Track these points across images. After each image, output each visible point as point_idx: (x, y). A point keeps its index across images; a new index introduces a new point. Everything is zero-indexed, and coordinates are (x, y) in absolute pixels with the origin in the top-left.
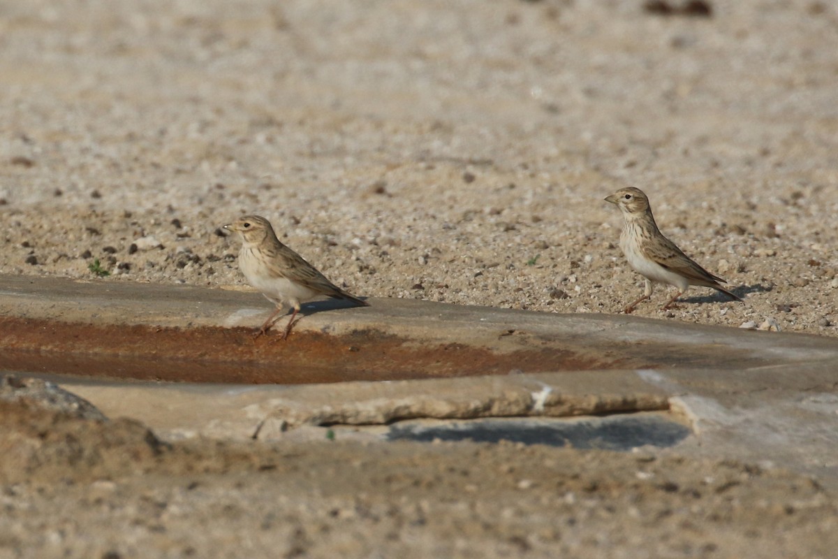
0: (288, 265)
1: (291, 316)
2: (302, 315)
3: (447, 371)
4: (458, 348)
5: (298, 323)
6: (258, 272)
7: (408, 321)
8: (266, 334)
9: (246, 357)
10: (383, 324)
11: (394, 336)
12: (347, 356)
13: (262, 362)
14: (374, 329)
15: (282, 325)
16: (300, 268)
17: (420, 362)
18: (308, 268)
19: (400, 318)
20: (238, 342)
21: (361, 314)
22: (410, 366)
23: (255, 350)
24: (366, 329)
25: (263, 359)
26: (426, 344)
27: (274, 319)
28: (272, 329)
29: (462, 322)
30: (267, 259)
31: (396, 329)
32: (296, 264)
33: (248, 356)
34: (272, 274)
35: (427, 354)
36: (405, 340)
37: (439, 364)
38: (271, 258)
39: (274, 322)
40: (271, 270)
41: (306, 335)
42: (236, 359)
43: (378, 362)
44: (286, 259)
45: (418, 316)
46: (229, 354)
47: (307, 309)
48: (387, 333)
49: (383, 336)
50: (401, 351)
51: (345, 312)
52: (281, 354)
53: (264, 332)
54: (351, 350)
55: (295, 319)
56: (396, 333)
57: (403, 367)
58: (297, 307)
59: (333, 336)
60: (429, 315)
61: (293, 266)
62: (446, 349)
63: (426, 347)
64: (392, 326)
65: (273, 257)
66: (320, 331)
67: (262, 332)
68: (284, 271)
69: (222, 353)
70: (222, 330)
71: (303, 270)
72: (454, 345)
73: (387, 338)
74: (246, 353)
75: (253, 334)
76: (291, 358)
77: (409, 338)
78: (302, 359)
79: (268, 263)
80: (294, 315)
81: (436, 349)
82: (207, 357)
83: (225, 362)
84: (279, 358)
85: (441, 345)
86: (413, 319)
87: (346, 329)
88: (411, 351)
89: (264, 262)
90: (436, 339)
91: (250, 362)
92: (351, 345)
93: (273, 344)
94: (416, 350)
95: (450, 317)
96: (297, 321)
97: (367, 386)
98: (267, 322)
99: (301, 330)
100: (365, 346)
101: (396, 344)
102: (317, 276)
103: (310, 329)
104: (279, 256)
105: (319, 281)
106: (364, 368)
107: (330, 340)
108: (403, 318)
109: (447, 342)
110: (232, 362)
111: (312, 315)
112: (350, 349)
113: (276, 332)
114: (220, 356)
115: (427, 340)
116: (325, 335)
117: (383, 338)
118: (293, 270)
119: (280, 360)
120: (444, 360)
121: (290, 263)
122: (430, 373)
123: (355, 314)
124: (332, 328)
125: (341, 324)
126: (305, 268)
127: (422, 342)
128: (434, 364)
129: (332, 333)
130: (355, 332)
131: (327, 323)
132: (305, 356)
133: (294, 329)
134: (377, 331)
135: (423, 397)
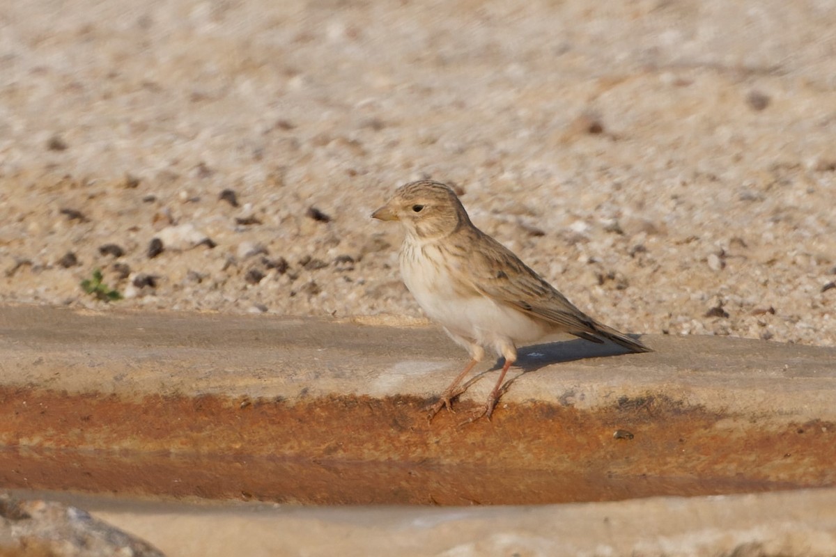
0: (492, 272)
1: (500, 372)
2: (520, 371)
3: (805, 474)
4: (824, 429)
5: (512, 386)
6: (435, 288)
7: (725, 380)
8: (451, 407)
9: (416, 453)
10: (677, 386)
11: (700, 408)
12: (610, 448)
13: (447, 461)
14: (660, 396)
15: (482, 391)
16: (514, 279)
17: (752, 458)
18: (532, 280)
19: (709, 373)
20: (400, 424)
21: (633, 368)
22: (733, 466)
23: (432, 440)
24: (644, 395)
25: (448, 456)
26: (761, 423)
27: (466, 380)
28: (462, 399)
29: (830, 379)
30: (452, 261)
31: (704, 396)
32: (507, 271)
33: (419, 450)
34: (463, 291)
35: (765, 443)
36: (721, 415)
37: (789, 461)
38: (461, 260)
39: (467, 386)
40: (460, 283)
41: (529, 408)
42: (395, 457)
43: (669, 459)
44: (489, 261)
45: (743, 369)
46: (384, 447)
47: (531, 359)
48: (685, 403)
49: (678, 410)
50: (713, 438)
51: (602, 365)
52: (482, 446)
53: (448, 405)
54: (619, 437)
55: (507, 378)
56: (702, 402)
57: (718, 467)
58: (510, 356)
59: (583, 411)
60: (764, 367)
61: (502, 276)
62: (801, 432)
63: (762, 428)
64: (693, 389)
65: (463, 257)
66: (555, 402)
67: (444, 405)
68: (485, 284)
69: (370, 446)
70: (369, 402)
71: (520, 283)
72: (816, 424)
73: (685, 412)
74: (416, 445)
75: (427, 408)
76: (502, 454)
77: (730, 411)
78: (523, 454)
79: (453, 268)
80: (505, 370)
81: (781, 431)
82: (340, 454)
83: (375, 463)
84: (478, 454)
85: (791, 424)
86: (734, 375)
87: (607, 396)
88: (734, 437)
89: (447, 267)
90: (781, 413)
91: (424, 463)
92: (617, 428)
93: (467, 427)
94: (744, 435)
95: (805, 370)
96: (511, 382)
97: (679, 507)
98: (454, 386)
99: (520, 400)
100: (645, 428)
101: (703, 423)
102: (550, 296)
103: (537, 398)
104: (475, 254)
105: (554, 306)
106: (645, 470)
107: (576, 419)
108: (714, 373)
109: (802, 420)
110: (390, 463)
111: (538, 370)
112: (615, 433)
113: (470, 404)
114: (366, 451)
115: (764, 416)
116: (566, 409)
117: (678, 412)
118: (501, 283)
119: (483, 458)
120: (797, 452)
121: (497, 269)
122: (772, 478)
123: (622, 368)
124: (578, 395)
125: (595, 386)
126: (526, 279)
127: (753, 419)
128: (778, 461)
129: (579, 406)
130: (624, 402)
131: (569, 385)
132: (528, 450)
133: (505, 398)
134: (666, 399)
135: (787, 525)
